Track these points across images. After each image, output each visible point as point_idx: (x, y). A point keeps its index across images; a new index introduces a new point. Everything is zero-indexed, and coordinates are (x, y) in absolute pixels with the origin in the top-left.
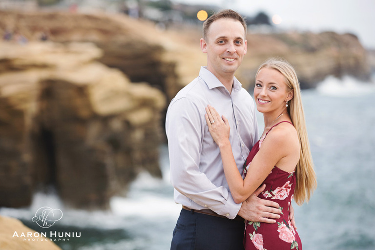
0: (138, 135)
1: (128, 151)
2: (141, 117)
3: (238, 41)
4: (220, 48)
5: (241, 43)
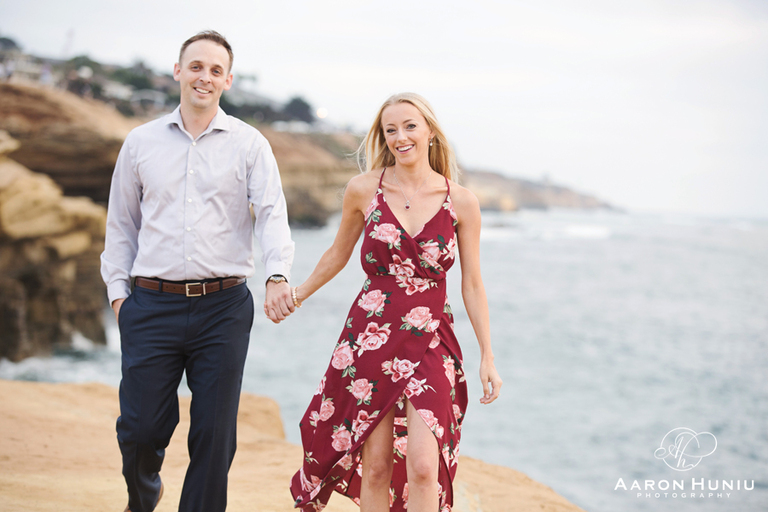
0: (68, 272)
1: (53, 295)
2: (75, 243)
3: (216, 70)
4: (192, 75)
5: (221, 73)
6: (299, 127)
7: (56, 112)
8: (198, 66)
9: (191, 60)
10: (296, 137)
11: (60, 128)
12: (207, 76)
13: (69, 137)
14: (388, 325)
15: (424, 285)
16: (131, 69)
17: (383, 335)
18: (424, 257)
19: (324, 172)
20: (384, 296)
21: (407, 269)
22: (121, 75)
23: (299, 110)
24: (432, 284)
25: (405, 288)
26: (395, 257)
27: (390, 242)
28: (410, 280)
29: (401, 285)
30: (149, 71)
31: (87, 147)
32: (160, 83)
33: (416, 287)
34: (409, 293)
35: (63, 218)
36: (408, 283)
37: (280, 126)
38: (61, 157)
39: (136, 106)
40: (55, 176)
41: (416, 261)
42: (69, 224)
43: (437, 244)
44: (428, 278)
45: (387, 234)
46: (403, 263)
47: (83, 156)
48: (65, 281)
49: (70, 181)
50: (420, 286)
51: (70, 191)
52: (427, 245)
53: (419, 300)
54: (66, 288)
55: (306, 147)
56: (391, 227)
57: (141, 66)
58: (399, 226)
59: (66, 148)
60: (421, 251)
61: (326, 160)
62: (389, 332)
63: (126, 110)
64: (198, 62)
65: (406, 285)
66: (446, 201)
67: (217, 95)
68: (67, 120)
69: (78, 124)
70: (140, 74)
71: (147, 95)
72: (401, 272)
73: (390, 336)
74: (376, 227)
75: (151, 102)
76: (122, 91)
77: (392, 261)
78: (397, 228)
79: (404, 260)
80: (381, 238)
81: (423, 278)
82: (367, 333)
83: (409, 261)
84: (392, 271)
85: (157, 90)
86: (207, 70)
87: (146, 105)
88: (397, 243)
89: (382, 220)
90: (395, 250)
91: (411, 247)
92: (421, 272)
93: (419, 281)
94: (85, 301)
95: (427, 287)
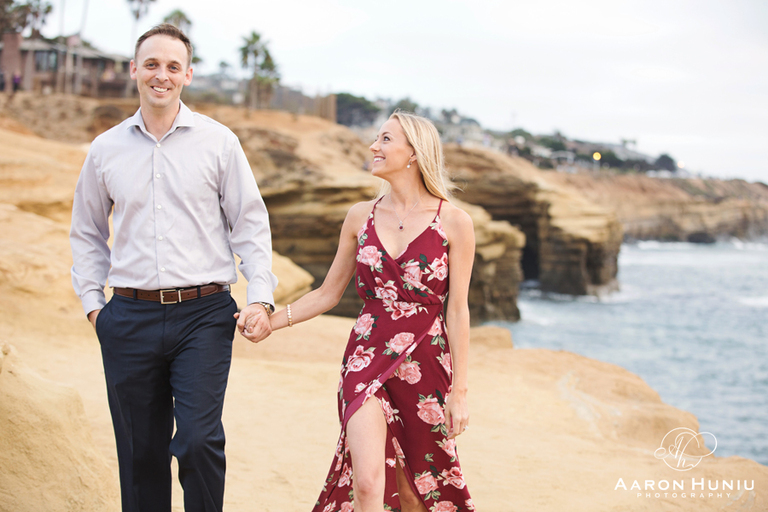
3: (173, 66)
4: (148, 73)
5: (179, 69)
6: (665, 174)
7: (492, 165)
8: (153, 64)
9: (146, 58)
10: (662, 181)
11: (494, 176)
12: (163, 74)
13: (500, 183)
14: (373, 349)
15: (411, 309)
16: (551, 137)
17: (367, 358)
18: (406, 278)
19: (681, 204)
20: (372, 319)
21: (390, 291)
22: (545, 141)
23: (666, 162)
24: (420, 309)
25: (391, 313)
26: (377, 279)
27: (371, 264)
28: (396, 304)
29: (387, 310)
30: (564, 138)
31: (513, 189)
32: (571, 146)
33: (403, 312)
34: (394, 317)
35: (486, 234)
36: (394, 308)
37: (651, 174)
38: (495, 195)
39: (554, 162)
40: (487, 207)
41: (399, 284)
42: (490, 238)
43: (417, 263)
44: (415, 302)
45: (370, 257)
46: (386, 286)
47: (510, 195)
48: (488, 276)
49: (499, 212)
50: (406, 311)
51: (496, 218)
52: (408, 265)
53: (405, 325)
54: (489, 281)
55: (669, 188)
56: (372, 249)
57: (558, 135)
58: (381, 248)
59: (499, 189)
60: (403, 272)
61: (683, 196)
62: (373, 356)
63: (546, 165)
64: (153, 59)
65: (393, 310)
66: (434, 221)
67: (177, 91)
68: (499, 170)
69: (507, 173)
70: (558, 140)
71: (561, 154)
72: (386, 296)
73: (373, 361)
74: (361, 251)
75: (565, 159)
76: (545, 152)
77: (377, 285)
78: (378, 250)
79: (385, 282)
80: (364, 261)
81: (409, 302)
82: (355, 356)
83: (391, 283)
84: (378, 296)
85: (569, 151)
86: (164, 67)
87: (560, 161)
88: (379, 265)
89: (367, 243)
90: (376, 273)
91: (393, 269)
92: (405, 295)
93: (404, 305)
94: (505, 290)
95: (414, 311)
